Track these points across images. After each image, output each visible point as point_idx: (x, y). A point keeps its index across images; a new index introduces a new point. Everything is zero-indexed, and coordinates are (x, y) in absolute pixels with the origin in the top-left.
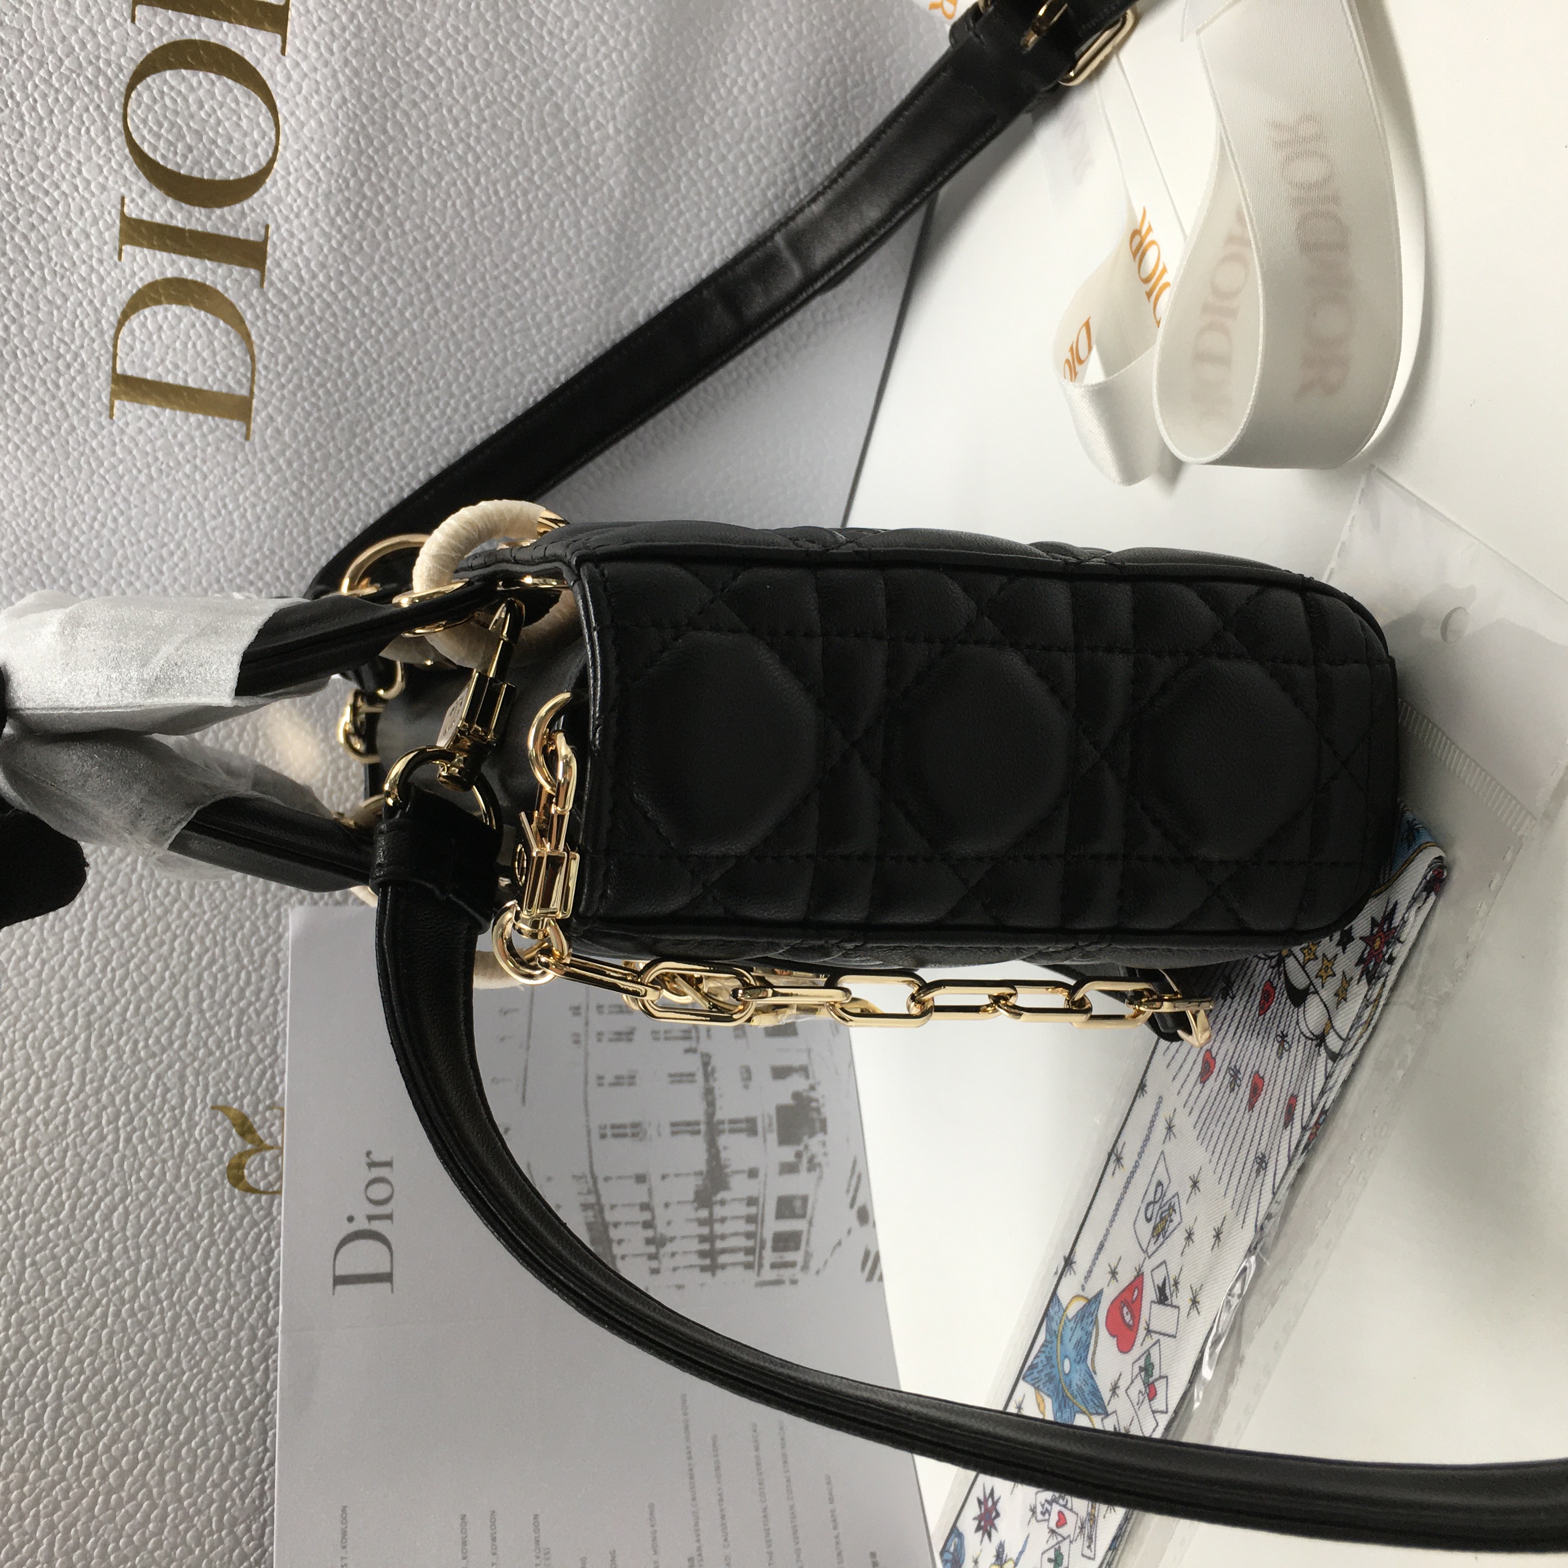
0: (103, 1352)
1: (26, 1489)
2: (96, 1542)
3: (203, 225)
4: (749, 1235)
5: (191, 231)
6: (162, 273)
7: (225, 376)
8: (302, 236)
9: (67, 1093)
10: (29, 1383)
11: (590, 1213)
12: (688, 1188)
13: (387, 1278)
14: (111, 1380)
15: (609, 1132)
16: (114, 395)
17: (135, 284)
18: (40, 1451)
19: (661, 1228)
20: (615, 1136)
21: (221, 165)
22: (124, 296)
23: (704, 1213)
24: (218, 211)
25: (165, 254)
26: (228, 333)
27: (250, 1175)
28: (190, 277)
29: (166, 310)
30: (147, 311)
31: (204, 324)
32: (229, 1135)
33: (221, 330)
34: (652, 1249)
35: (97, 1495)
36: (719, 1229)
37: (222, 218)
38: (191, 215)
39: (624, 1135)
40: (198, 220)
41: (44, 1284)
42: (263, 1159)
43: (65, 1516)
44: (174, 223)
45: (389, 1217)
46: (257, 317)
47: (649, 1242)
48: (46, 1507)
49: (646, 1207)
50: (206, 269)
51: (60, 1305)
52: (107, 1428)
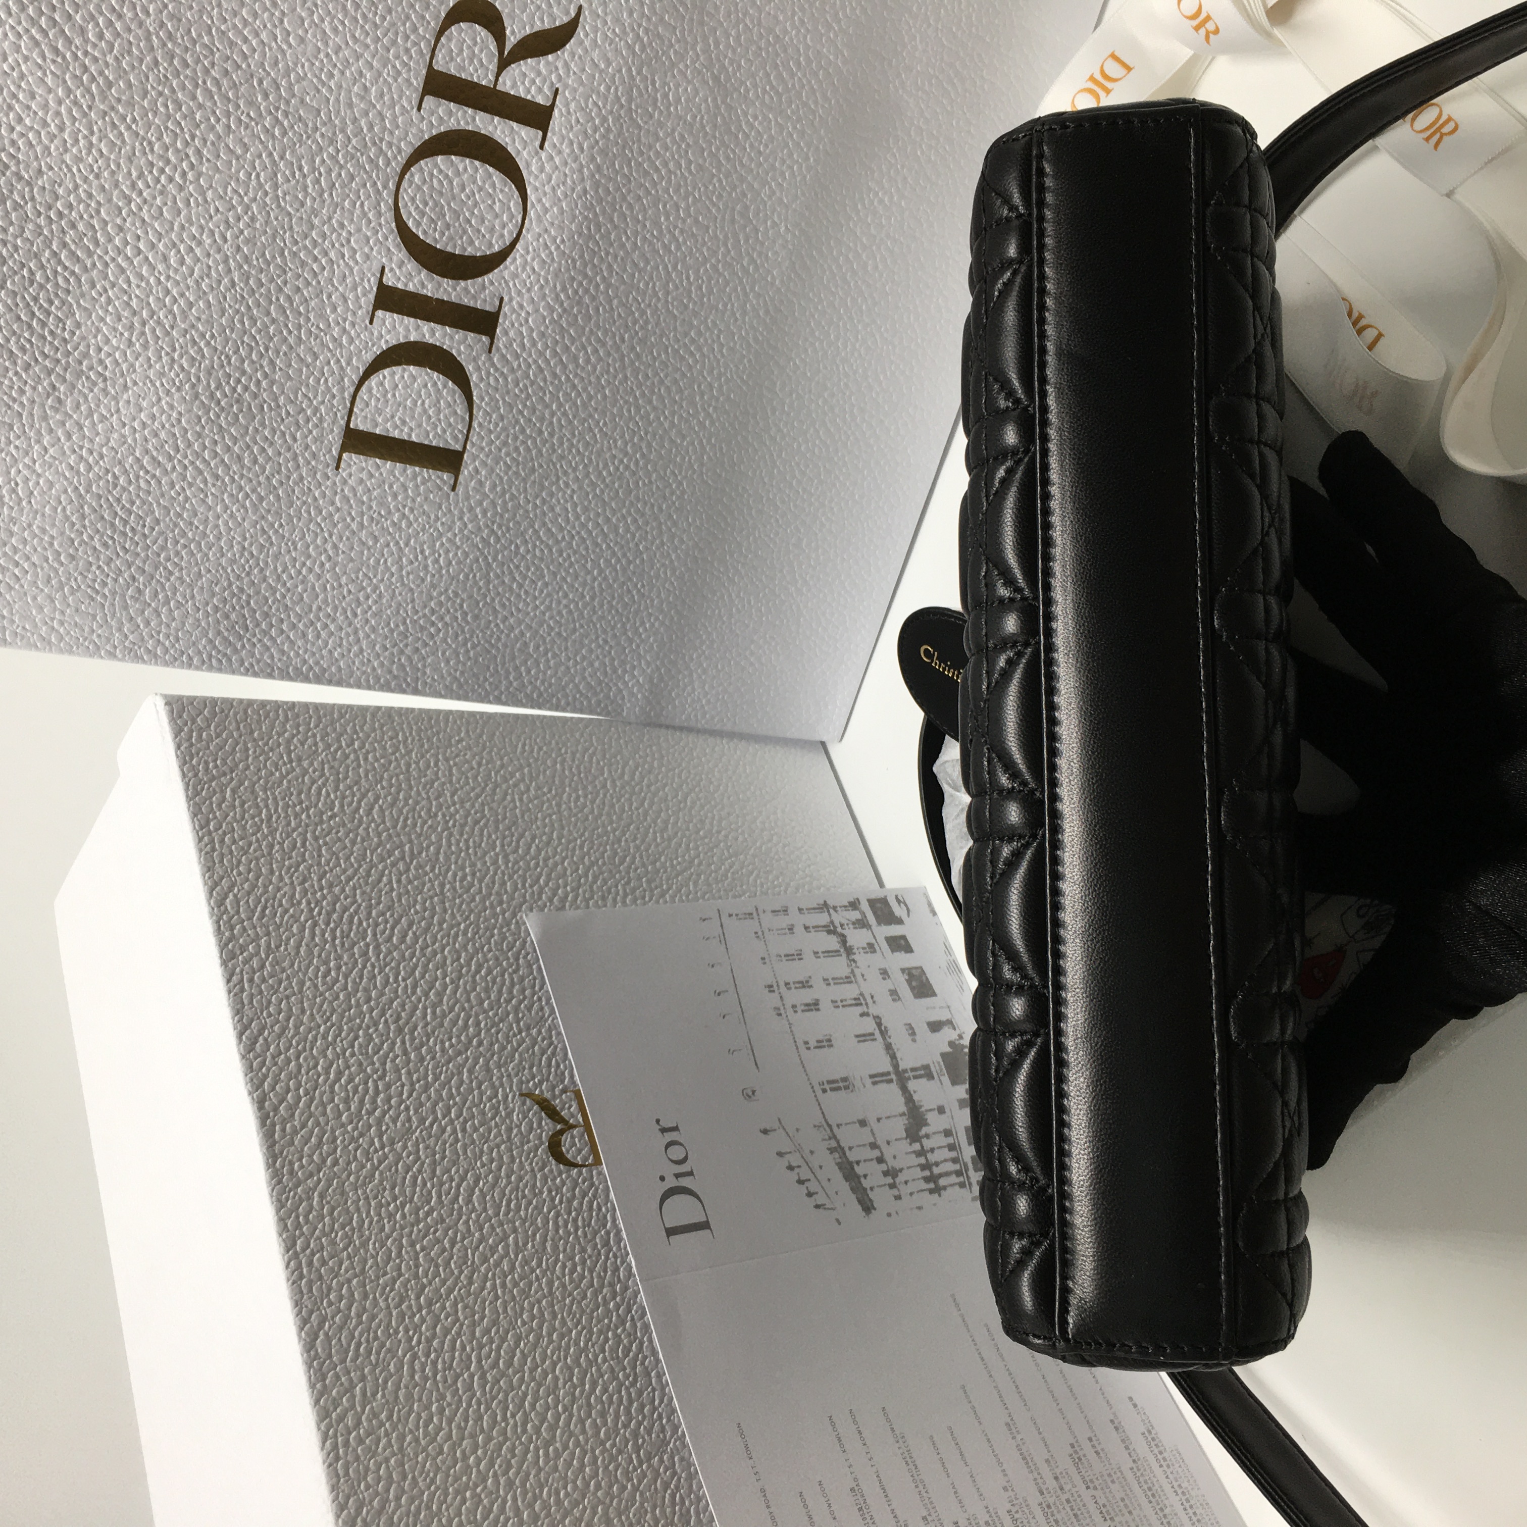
0: (504, 1323)
1: (480, 1452)
2: (550, 1490)
3: (449, 295)
4: (955, 1161)
5: (437, 299)
6: (406, 337)
7: (444, 431)
8: (530, 309)
9: (402, 1093)
10: (453, 1358)
11: (837, 1155)
12: (898, 1127)
13: (704, 1225)
14: (517, 1345)
15: (827, 1087)
16: (344, 448)
17: (380, 346)
18: (481, 1418)
19: (891, 1163)
20: (832, 1090)
21: (471, 243)
22: (369, 357)
23: (917, 1146)
24: (462, 283)
25: (412, 320)
26: (454, 392)
27: (568, 1152)
28: (431, 341)
29: (404, 370)
30: (386, 372)
31: (435, 384)
32: (541, 1120)
33: (448, 388)
34: (889, 1180)
35: (537, 1449)
36: (932, 1158)
37: (466, 289)
38: (440, 285)
39: (839, 1089)
40: (445, 289)
41: (437, 1266)
42: (573, 1137)
43: (518, 1473)
44: (425, 292)
45: (691, 1173)
46: (481, 379)
47: (886, 1174)
48: (500, 1466)
49: (874, 1146)
50: (445, 334)
51: (456, 1285)
52: (527, 1389)
